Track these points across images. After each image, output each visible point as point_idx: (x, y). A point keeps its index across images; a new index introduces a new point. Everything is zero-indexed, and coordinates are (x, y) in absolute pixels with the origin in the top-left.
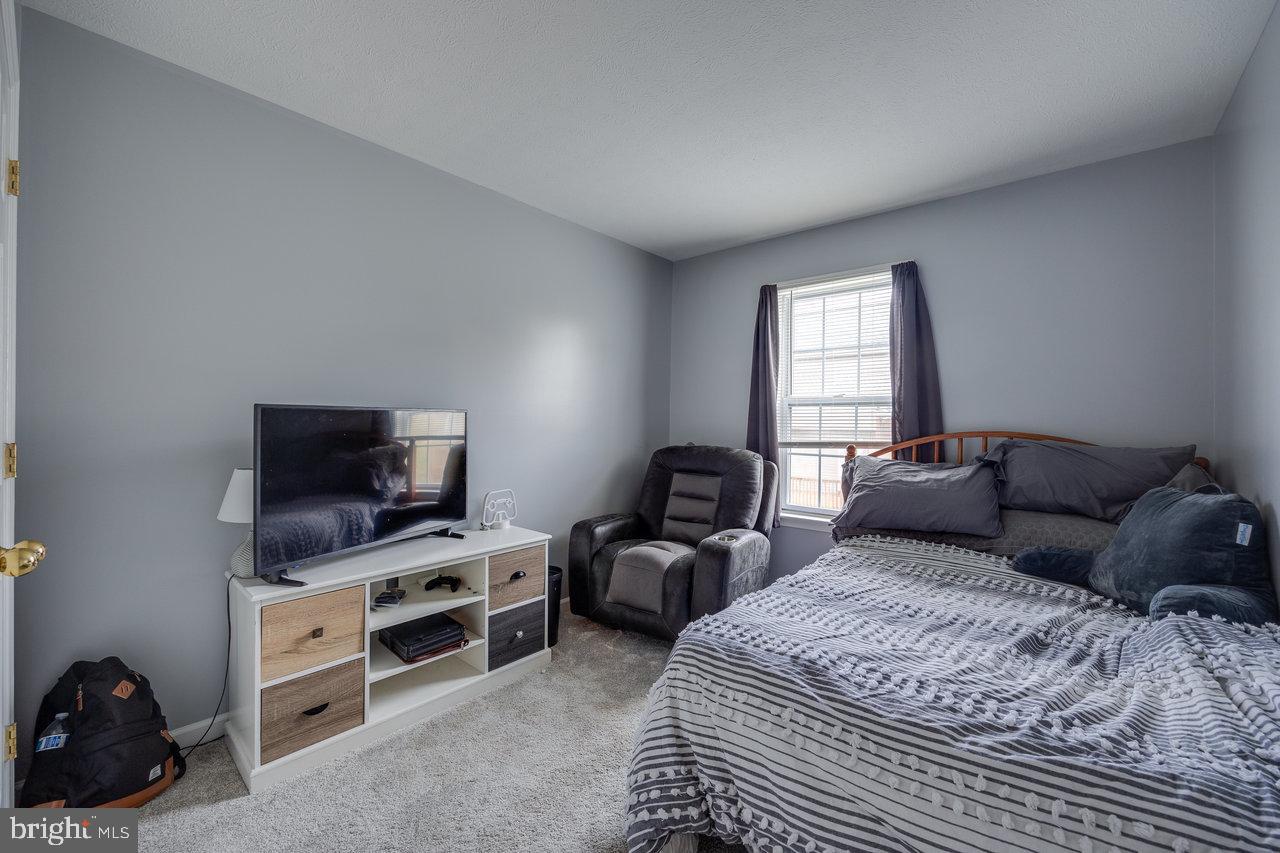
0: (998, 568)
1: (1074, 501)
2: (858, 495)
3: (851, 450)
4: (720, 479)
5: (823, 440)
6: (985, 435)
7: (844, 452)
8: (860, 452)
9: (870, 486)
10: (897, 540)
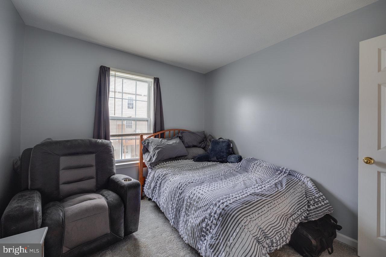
0: (190, 162)
1: (195, 144)
2: (158, 151)
3: (142, 136)
4: (94, 155)
5: (123, 133)
6: (174, 130)
7: (139, 137)
8: (145, 137)
9: (161, 147)
10: (169, 162)
